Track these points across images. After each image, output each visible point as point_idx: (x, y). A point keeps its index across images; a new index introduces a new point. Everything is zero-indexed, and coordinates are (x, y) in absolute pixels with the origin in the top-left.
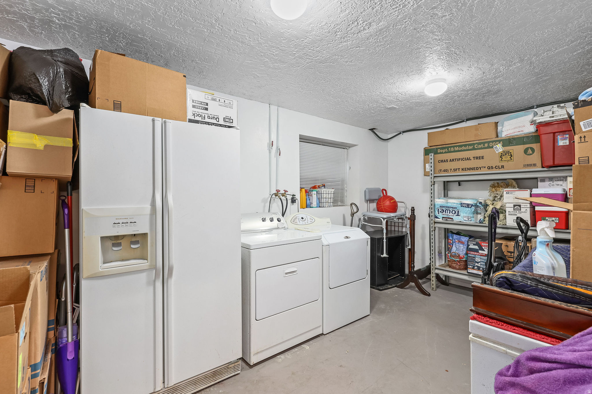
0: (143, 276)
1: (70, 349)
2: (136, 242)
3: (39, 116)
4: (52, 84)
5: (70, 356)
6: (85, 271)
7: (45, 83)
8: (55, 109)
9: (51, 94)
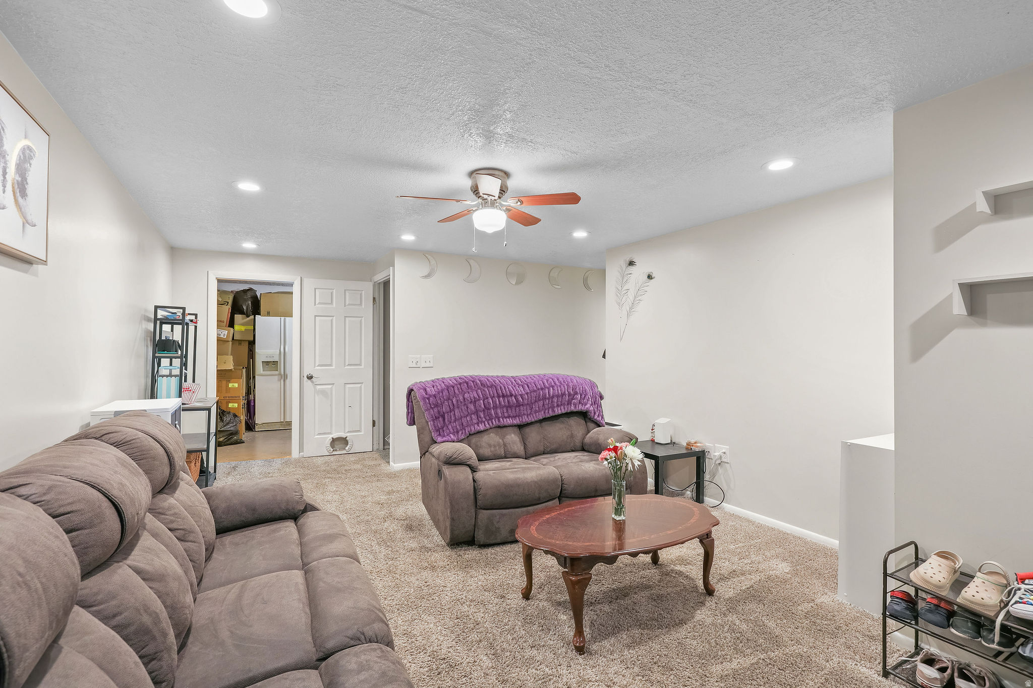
0: (277, 377)
1: (252, 401)
2: (274, 365)
3: (243, 319)
4: (247, 309)
5: (252, 404)
6: (257, 372)
7: (245, 308)
8: (248, 316)
9: (247, 312)
